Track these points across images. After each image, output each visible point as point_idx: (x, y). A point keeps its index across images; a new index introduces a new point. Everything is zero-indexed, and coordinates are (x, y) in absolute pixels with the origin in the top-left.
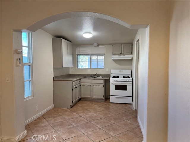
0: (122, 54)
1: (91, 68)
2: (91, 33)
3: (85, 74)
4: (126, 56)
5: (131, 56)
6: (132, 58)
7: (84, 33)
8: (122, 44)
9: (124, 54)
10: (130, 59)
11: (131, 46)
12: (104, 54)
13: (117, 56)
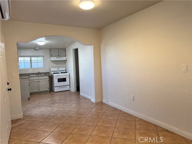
0: (59, 56)
1: (31, 68)
2: (44, 42)
3: (27, 74)
4: (62, 58)
5: (65, 58)
6: (66, 59)
7: (38, 42)
8: (58, 49)
9: (61, 56)
10: (65, 60)
11: (64, 51)
12: (43, 56)
13: (56, 58)
